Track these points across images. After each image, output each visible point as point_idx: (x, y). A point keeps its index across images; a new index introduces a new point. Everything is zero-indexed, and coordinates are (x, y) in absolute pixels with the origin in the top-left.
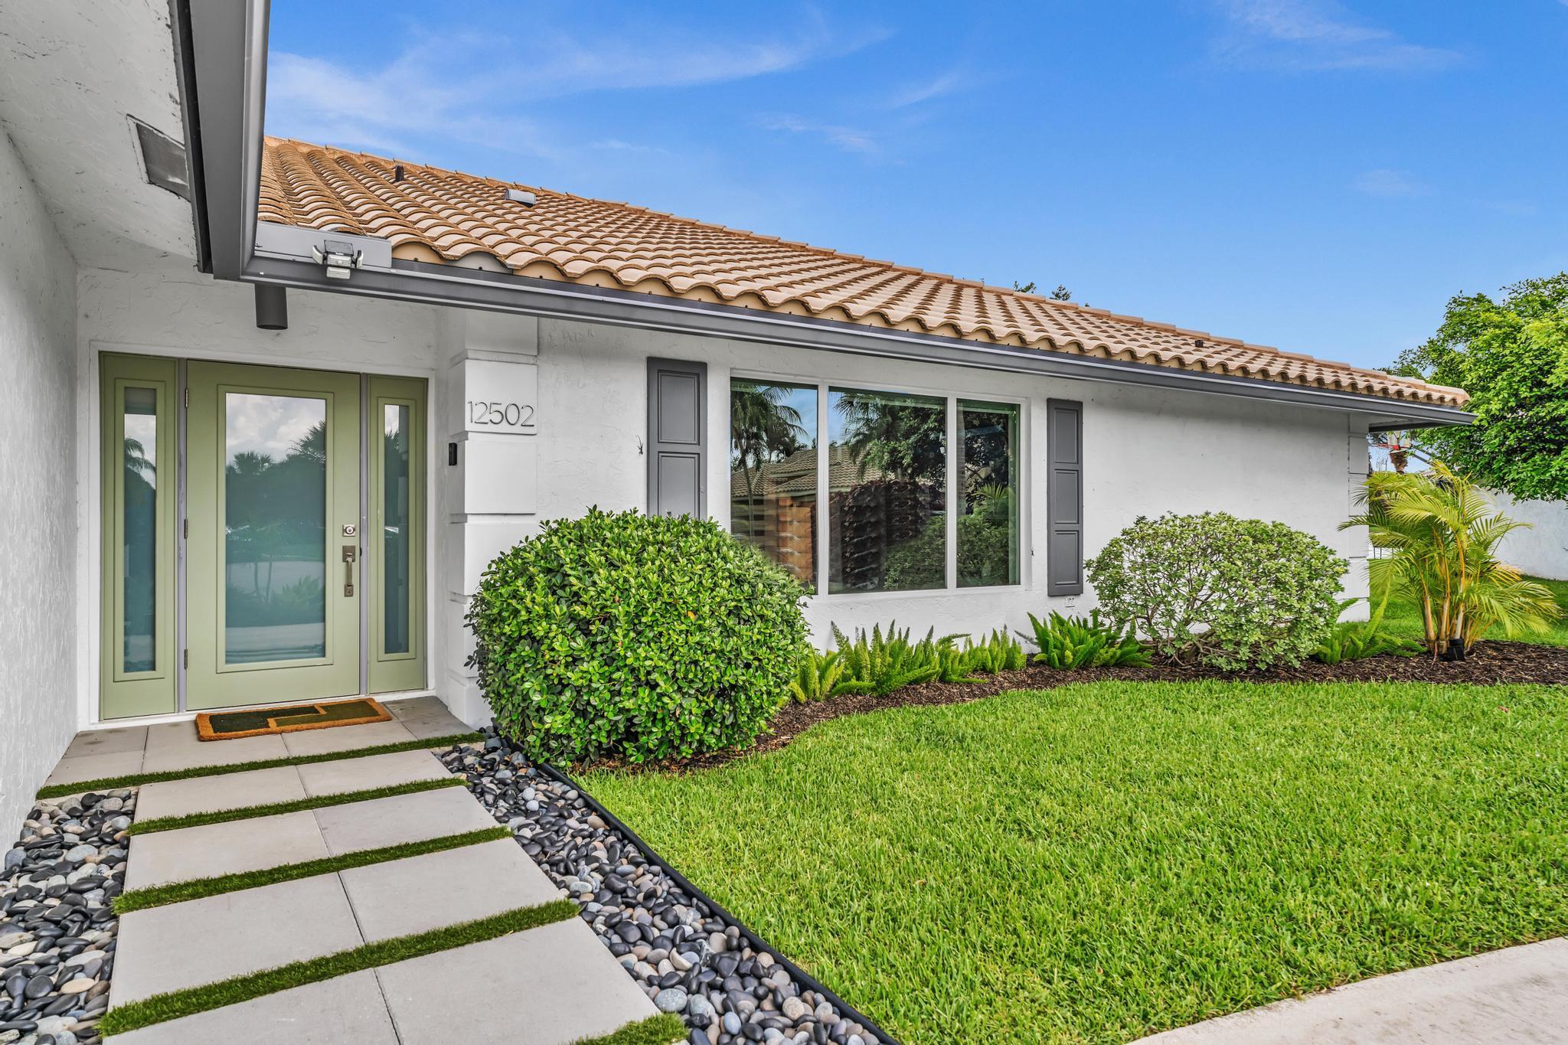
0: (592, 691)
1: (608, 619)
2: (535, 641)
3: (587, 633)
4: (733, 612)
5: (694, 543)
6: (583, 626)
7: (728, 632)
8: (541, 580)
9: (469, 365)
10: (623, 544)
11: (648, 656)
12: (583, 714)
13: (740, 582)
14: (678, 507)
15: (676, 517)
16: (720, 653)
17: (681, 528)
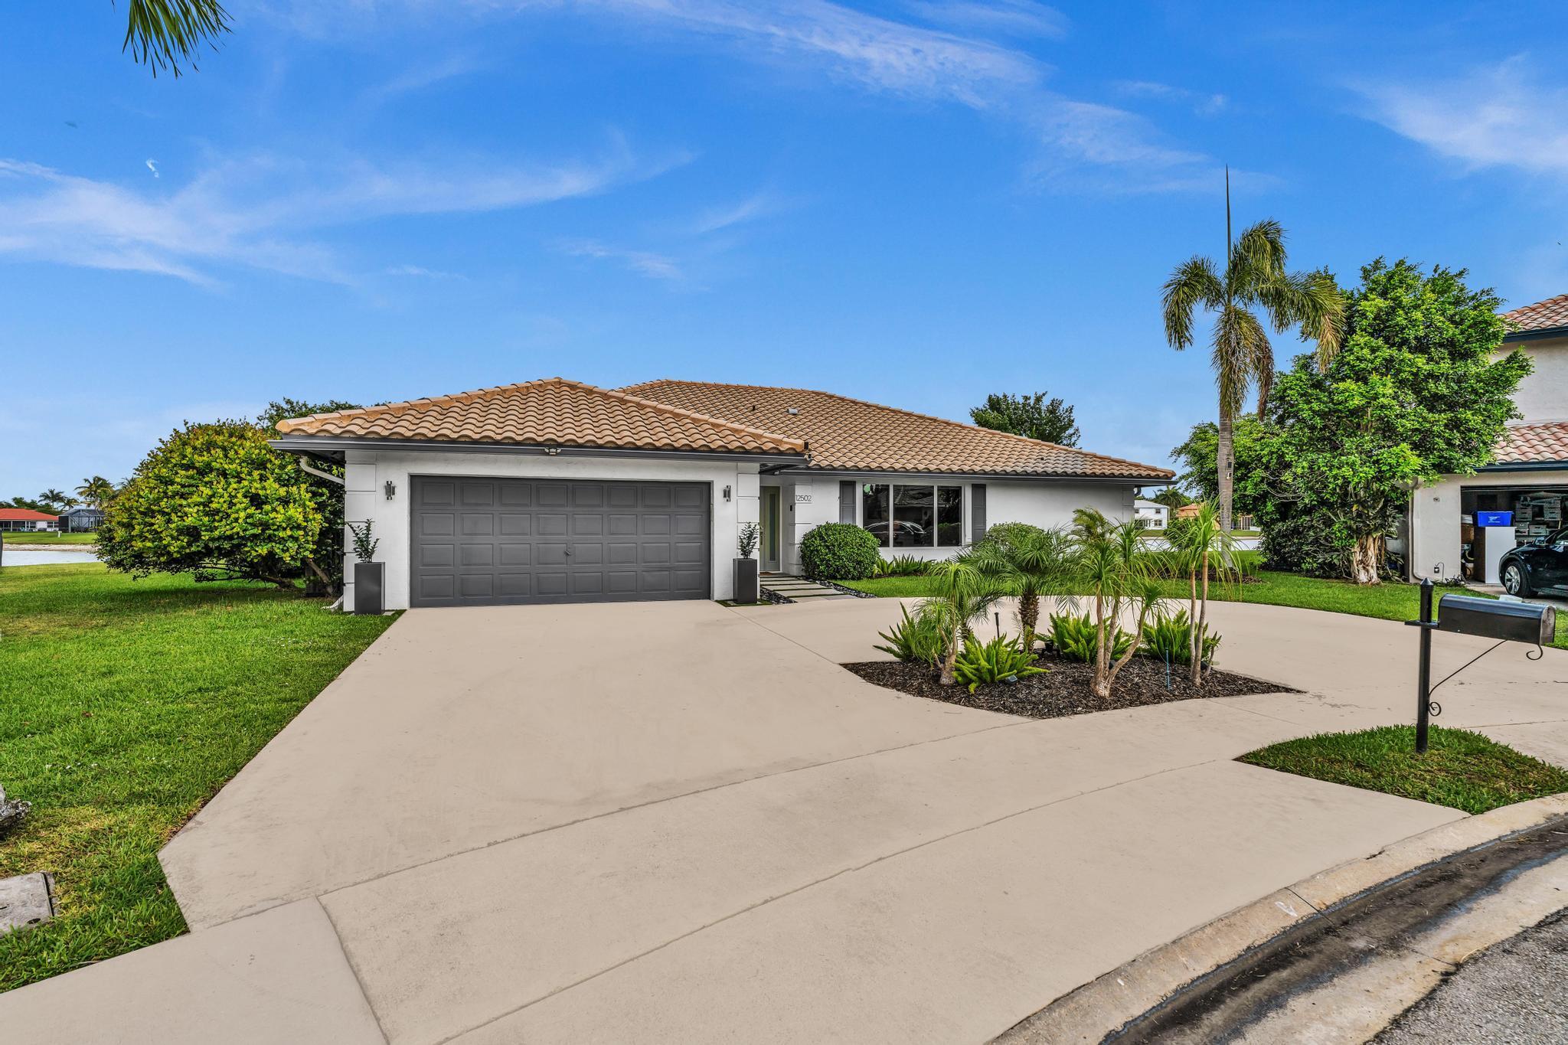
0: (830, 561)
1: (834, 546)
2: (817, 551)
3: (829, 549)
4: (861, 545)
5: (851, 530)
6: (828, 547)
7: (858, 549)
8: (818, 538)
9: (796, 486)
10: (836, 530)
11: (842, 553)
12: (827, 566)
13: (862, 538)
14: (848, 522)
15: (848, 524)
16: (857, 554)
17: (849, 527)
